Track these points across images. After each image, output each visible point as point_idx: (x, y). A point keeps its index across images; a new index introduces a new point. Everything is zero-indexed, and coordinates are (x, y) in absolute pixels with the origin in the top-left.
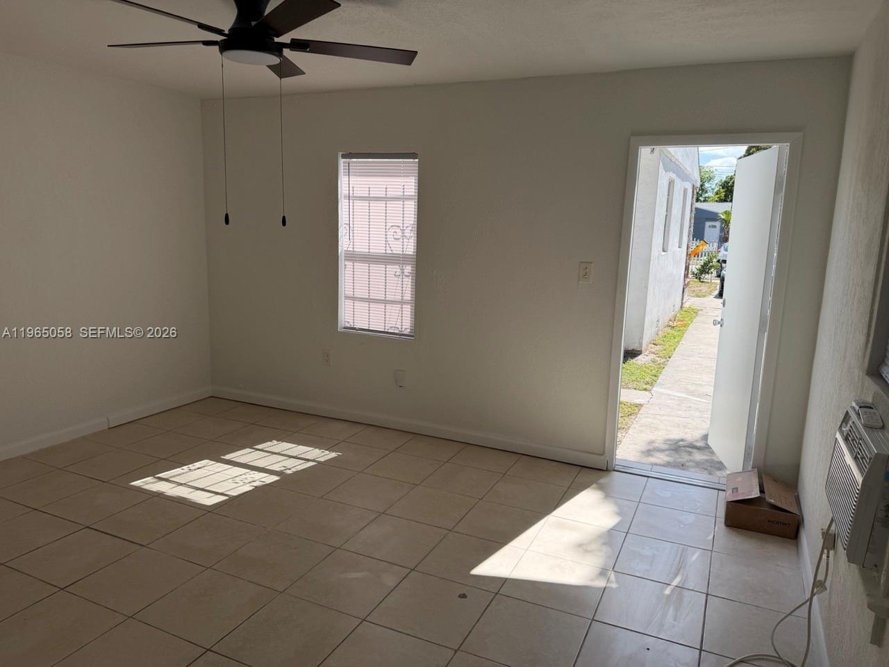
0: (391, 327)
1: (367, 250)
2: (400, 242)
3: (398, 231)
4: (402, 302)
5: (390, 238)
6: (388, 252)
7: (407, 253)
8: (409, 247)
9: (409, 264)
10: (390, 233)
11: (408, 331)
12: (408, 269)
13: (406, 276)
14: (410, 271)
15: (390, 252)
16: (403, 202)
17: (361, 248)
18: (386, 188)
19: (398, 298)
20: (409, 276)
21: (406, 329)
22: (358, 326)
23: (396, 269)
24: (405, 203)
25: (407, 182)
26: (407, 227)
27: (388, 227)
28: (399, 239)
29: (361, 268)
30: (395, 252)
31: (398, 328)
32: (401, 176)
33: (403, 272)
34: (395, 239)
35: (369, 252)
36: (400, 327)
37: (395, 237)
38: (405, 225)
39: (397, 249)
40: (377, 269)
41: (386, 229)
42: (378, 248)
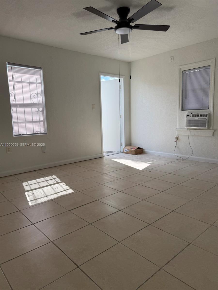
0: (36, 131)
1: (23, 103)
2: (36, 99)
3: (36, 95)
4: (40, 122)
5: (32, 98)
6: (32, 103)
7: (40, 103)
8: (41, 100)
9: (41, 107)
10: (32, 96)
11: (43, 132)
12: (41, 109)
13: (40, 111)
14: (41, 110)
15: (33, 103)
17: (19, 101)
18: (29, 79)
19: (38, 120)
20: (41, 112)
21: (42, 131)
22: (21, 133)
23: (36, 109)
24: (37, 85)
25: (38, 77)
26: (39, 94)
27: (31, 93)
28: (36, 98)
29: (20, 110)
30: (35, 103)
31: (39, 131)
32: (34, 75)
33: (39, 110)
34: (35, 98)
35: (24, 103)
36: (40, 131)
37: (35, 97)
38: (38, 93)
39: (35, 101)
40: (28, 110)
41: (30, 94)
42: (27, 101)
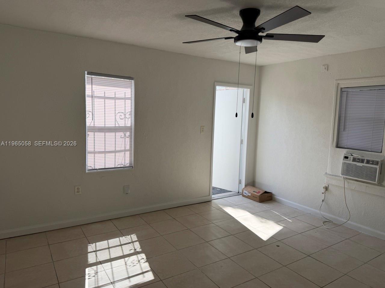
0: (119, 164)
1: (104, 125)
2: (123, 121)
3: (122, 115)
4: (125, 151)
5: (118, 118)
6: (116, 126)
7: (127, 126)
8: (129, 122)
9: (128, 131)
10: (118, 116)
11: (128, 165)
12: (128, 134)
13: (127, 137)
14: (129, 135)
15: (118, 126)
16: (125, 100)
17: (99, 123)
18: (115, 93)
19: (123, 148)
20: (128, 137)
21: (127, 164)
22: (97, 167)
23: (121, 134)
24: (126, 101)
25: (127, 91)
26: (127, 113)
27: (116, 113)
28: (123, 119)
29: (100, 136)
30: (120, 126)
31: (122, 164)
32: (123, 87)
33: (125, 136)
34: (121, 119)
35: (105, 126)
36: (124, 163)
37: (121, 118)
38: (126, 112)
39: (121, 123)
40: (110, 136)
41: (115, 114)
42: (110, 124)
